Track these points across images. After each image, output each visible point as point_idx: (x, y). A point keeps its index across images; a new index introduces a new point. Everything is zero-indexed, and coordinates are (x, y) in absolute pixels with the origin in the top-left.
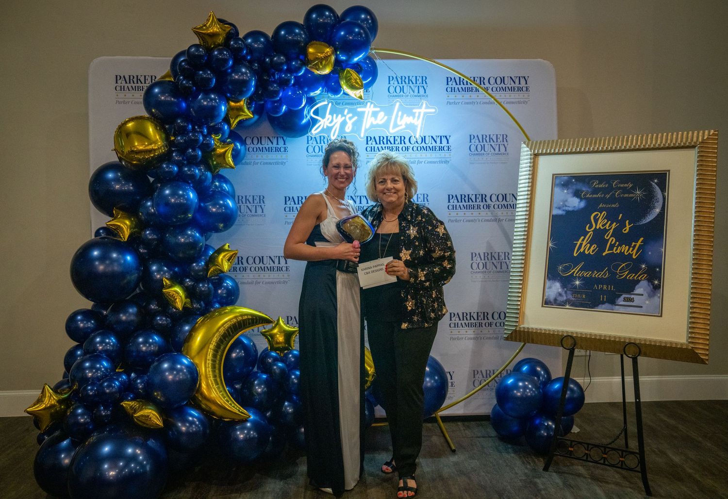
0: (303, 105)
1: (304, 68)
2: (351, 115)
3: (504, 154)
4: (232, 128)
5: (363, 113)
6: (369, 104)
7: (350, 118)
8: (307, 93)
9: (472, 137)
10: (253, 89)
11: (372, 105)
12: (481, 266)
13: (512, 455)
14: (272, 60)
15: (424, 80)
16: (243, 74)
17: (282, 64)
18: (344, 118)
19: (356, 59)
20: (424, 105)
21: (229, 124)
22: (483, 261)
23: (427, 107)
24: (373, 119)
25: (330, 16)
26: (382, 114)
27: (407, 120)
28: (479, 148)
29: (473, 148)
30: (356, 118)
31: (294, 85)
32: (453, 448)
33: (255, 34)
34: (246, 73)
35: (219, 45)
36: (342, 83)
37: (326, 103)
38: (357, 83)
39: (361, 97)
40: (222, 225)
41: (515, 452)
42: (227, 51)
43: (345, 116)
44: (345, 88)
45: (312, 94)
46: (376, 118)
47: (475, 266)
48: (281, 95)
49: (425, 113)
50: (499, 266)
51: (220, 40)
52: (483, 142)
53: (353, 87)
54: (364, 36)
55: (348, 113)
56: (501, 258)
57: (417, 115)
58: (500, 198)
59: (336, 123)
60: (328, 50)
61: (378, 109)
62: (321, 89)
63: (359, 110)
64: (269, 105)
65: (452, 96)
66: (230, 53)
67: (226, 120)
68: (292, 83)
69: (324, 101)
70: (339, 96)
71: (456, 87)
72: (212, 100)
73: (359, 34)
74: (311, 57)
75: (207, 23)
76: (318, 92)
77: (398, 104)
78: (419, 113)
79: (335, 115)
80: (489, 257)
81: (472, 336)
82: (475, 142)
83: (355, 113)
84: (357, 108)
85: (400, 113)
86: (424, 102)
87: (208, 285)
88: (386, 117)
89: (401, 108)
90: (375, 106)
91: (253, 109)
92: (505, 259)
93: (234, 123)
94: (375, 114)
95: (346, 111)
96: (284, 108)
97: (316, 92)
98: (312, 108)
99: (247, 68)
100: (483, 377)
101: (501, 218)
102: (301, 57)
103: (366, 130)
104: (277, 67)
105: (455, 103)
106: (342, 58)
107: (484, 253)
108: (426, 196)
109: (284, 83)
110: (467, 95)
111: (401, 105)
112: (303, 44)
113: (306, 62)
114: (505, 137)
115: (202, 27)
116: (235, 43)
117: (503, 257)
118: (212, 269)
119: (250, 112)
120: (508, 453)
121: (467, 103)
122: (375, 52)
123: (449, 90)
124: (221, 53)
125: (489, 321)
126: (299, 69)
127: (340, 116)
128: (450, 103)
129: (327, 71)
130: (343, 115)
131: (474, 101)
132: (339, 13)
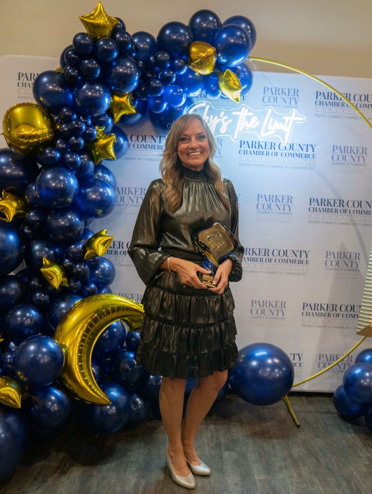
0: (182, 103)
1: (186, 68)
2: (226, 117)
3: (362, 165)
4: (115, 122)
5: (238, 116)
6: (243, 108)
7: (226, 121)
8: (188, 93)
9: (335, 147)
10: (136, 84)
11: (247, 110)
12: (334, 263)
13: (354, 435)
14: (156, 58)
15: (296, 92)
16: (127, 68)
17: (165, 61)
18: (220, 120)
19: (235, 63)
20: (294, 114)
21: (113, 117)
22: (336, 260)
23: (296, 115)
24: (247, 122)
25: (213, 22)
26: (255, 119)
27: (278, 126)
28: (341, 158)
29: (335, 157)
30: (231, 121)
31: (175, 83)
32: (298, 424)
33: (142, 35)
34: (130, 68)
35: (105, 36)
36: (221, 85)
37: (204, 105)
38: (235, 84)
39: (237, 100)
40: (100, 211)
41: (356, 432)
42: (113, 43)
43: (221, 118)
44: (223, 89)
45: (191, 95)
46: (249, 122)
47: (329, 263)
48: (162, 92)
49: (294, 121)
50: (350, 265)
51: (107, 32)
52: (344, 152)
53: (231, 88)
54: (245, 40)
55: (224, 116)
56: (352, 258)
57: (286, 122)
58: (356, 204)
59: (212, 124)
60: (211, 50)
61: (252, 114)
62: (200, 90)
63: (234, 113)
64: (151, 103)
65: (320, 108)
66: (116, 45)
67: (110, 112)
68: (174, 80)
69: (202, 103)
70: (216, 98)
71: (325, 101)
72: (96, 91)
73: (241, 37)
74: (193, 56)
75: (95, 13)
76: (197, 93)
77: (270, 111)
78: (289, 121)
79: (212, 116)
80: (342, 256)
81: (321, 325)
82: (337, 152)
83: (230, 116)
84: (233, 111)
85: (271, 119)
86: (294, 110)
87: (85, 266)
88: (259, 122)
89: (272, 114)
90: (249, 111)
91: (136, 106)
92: (356, 259)
93: (118, 117)
94: (248, 118)
95: (222, 113)
96: (165, 105)
97: (195, 93)
98: (190, 108)
99: (132, 63)
100: (327, 360)
101: (356, 222)
102: (184, 57)
103: (239, 133)
104: (161, 64)
105: (322, 116)
106: (222, 60)
107: (338, 253)
108: (290, 198)
109: (166, 81)
110: (334, 109)
111: (272, 111)
112: (186, 45)
113: (188, 61)
114: (364, 150)
115: (90, 16)
116: (121, 36)
117: (354, 256)
118: (88, 252)
119: (132, 108)
120: (349, 433)
121: (333, 117)
122: (253, 61)
123: (318, 103)
124: (106, 42)
125: (337, 313)
126: (181, 68)
127: (216, 117)
128: (318, 116)
129: (207, 71)
130: (219, 117)
131: (340, 115)
132: (222, 21)
